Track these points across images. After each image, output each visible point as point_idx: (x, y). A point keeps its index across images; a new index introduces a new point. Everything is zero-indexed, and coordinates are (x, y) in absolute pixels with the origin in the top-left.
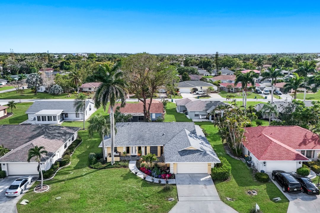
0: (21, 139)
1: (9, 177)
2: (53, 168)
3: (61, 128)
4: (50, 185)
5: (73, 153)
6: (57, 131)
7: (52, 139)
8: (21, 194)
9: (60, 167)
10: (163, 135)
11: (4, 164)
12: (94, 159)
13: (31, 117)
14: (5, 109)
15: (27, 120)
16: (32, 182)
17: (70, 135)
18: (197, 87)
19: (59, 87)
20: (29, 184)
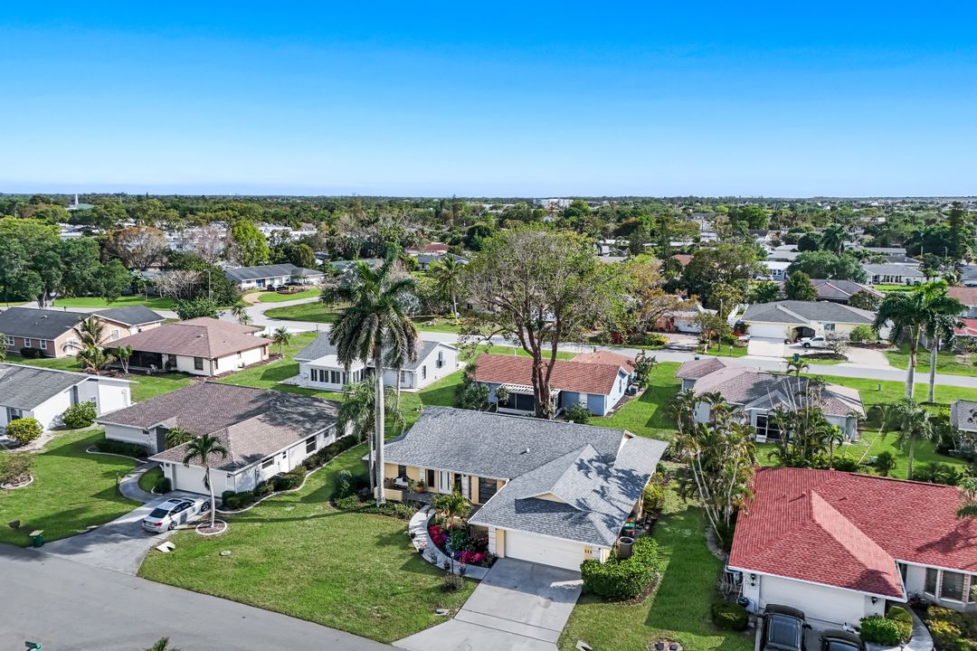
0: (224, 417)
1: (174, 494)
2: (260, 491)
3: (316, 404)
4: (231, 524)
5: (324, 465)
6: (301, 409)
7: (279, 424)
8: (169, 529)
9: (275, 490)
10: (522, 453)
11: (168, 465)
12: (346, 485)
13: (305, 370)
14: (264, 346)
15: (297, 377)
16: (202, 510)
17: (327, 422)
18: (813, 325)
19: (412, 300)
20: (196, 512)
